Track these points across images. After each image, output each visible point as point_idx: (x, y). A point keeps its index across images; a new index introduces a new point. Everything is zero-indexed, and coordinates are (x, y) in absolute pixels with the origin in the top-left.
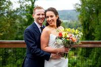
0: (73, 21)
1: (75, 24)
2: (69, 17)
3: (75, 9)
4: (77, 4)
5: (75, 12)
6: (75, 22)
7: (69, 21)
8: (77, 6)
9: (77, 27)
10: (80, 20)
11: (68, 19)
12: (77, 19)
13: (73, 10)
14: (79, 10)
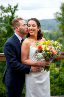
0: (54, 31)
1: (57, 34)
2: (49, 27)
3: (56, 18)
4: (57, 13)
5: (55, 21)
6: (56, 32)
7: (50, 31)
8: (57, 15)
9: (59, 37)
10: (62, 29)
11: (49, 29)
12: (58, 29)
13: (54, 20)
14: (59, 19)
